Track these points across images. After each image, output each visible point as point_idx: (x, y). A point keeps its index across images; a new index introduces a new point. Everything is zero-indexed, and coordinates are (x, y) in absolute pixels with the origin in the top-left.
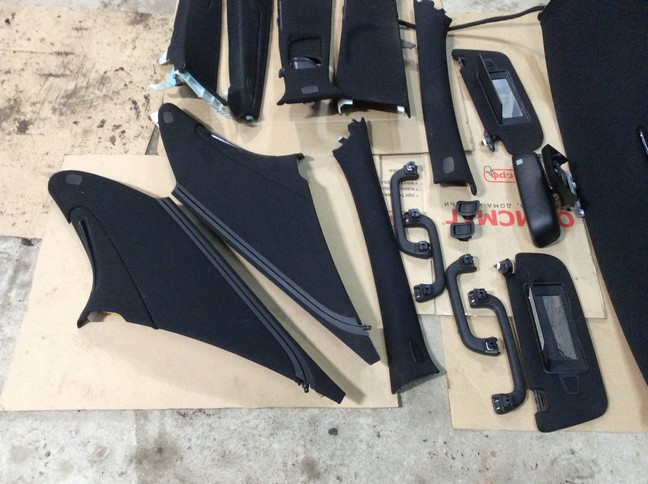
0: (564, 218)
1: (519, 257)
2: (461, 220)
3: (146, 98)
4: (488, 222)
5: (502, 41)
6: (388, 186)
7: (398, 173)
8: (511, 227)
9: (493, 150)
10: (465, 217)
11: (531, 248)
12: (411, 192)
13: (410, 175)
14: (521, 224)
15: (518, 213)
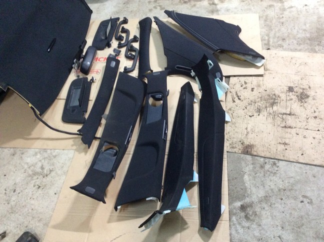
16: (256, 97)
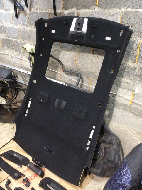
0: (43, 170)
1: (41, 182)
2: (25, 183)
4: (31, 180)
5: (9, 148)
6: (6, 188)
7: (6, 184)
8: (35, 178)
9: (22, 167)
10: (26, 182)
11: (41, 179)
12: (11, 186)
13: (9, 182)
14: (36, 176)
15: (35, 175)
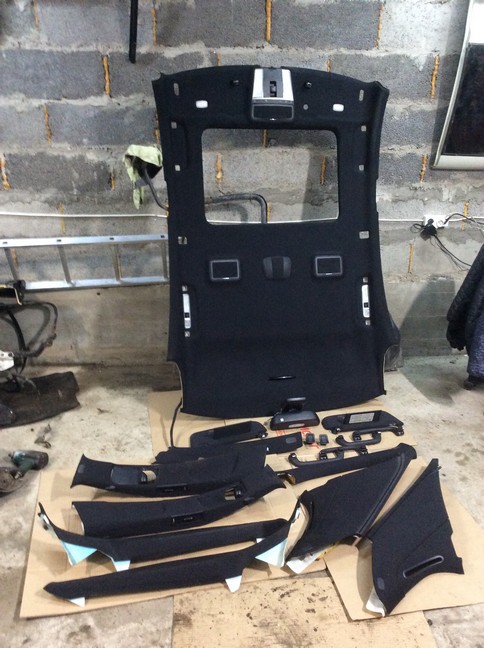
3: (275, 590)
11: (320, 426)
16: (295, 618)
